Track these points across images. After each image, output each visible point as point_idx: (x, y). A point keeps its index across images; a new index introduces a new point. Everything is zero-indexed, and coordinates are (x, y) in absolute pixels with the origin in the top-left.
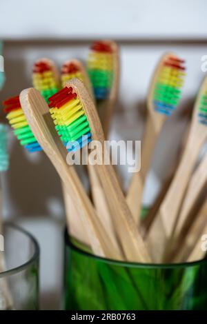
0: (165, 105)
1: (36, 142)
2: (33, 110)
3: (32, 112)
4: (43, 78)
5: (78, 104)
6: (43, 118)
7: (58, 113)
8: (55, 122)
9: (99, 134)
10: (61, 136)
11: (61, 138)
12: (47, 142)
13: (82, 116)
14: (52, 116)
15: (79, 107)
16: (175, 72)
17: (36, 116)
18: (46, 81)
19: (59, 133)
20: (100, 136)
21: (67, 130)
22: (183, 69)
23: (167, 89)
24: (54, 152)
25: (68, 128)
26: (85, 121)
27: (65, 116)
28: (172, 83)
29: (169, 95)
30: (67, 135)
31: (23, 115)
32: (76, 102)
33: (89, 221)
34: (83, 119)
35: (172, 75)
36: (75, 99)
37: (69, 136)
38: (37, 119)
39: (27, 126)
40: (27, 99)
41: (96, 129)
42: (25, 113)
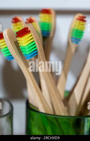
0: (76, 39)
1: (11, 55)
2: (9, 39)
3: (8, 40)
4: (16, 25)
5: (31, 36)
6: (14, 43)
7: (21, 40)
8: (20, 45)
9: (41, 51)
10: (23, 51)
11: (23, 52)
12: (16, 55)
13: (33, 42)
14: (18, 42)
15: (31, 37)
16: (81, 23)
17: (11, 42)
18: (18, 27)
19: (22, 50)
20: (42, 52)
21: (25, 48)
22: (85, 21)
23: (77, 31)
24: (20, 60)
25: (26, 47)
26: (34, 44)
27: (24, 42)
28: (79, 28)
29: (78, 34)
30: (25, 51)
31: (4, 42)
32: (30, 35)
33: (37, 94)
34: (33, 43)
35: (80, 24)
36: (30, 33)
37: (26, 51)
38: (11, 43)
39: (7, 47)
40: (6, 33)
41: (40, 48)
42: (5, 40)
